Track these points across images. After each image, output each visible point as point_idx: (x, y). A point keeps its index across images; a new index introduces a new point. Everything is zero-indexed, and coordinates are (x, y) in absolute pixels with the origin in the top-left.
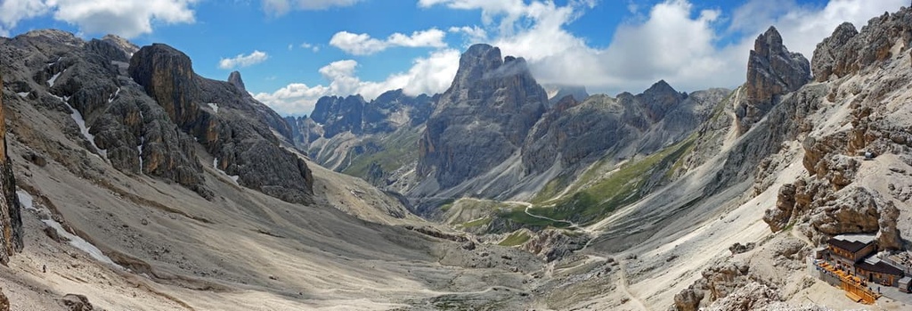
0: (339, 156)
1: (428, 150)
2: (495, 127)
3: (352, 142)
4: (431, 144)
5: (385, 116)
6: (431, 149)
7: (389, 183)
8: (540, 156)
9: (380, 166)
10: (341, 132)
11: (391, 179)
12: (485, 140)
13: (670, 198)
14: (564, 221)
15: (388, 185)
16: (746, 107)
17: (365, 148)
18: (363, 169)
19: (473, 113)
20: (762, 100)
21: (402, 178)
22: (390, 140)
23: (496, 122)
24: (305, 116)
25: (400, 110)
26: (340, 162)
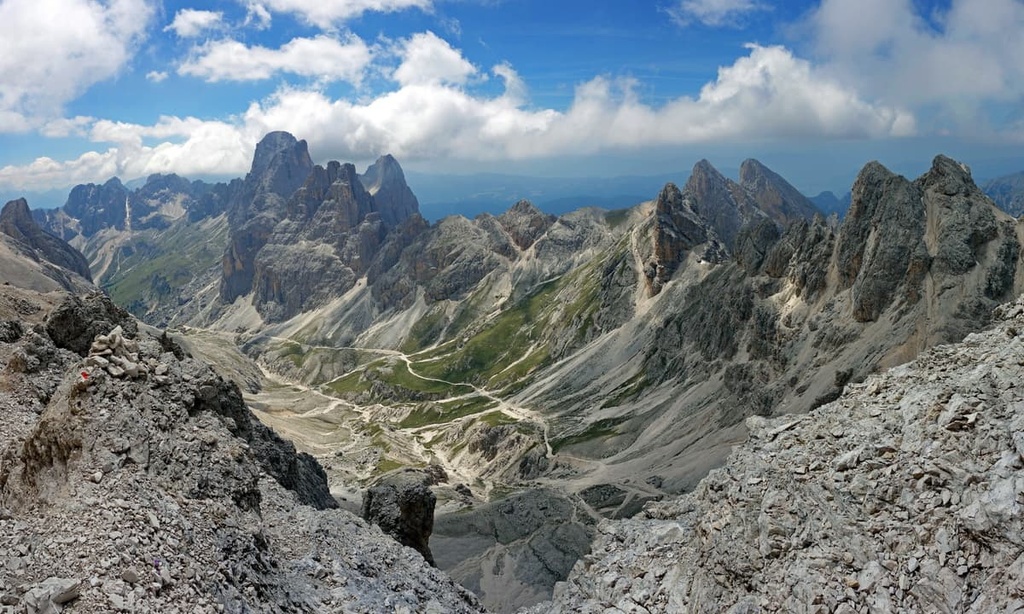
0: (104, 259)
1: (234, 267)
2: (326, 249)
3: (118, 241)
4: (238, 260)
5: (154, 209)
6: (239, 265)
7: (182, 303)
8: (396, 289)
9: (165, 278)
10: (103, 228)
11: (184, 296)
12: (317, 265)
13: (599, 369)
14: (462, 384)
15: (181, 304)
16: (655, 266)
17: (134, 249)
18: (143, 281)
19: (297, 231)
20: (670, 259)
21: (197, 296)
22: (164, 239)
23: (327, 242)
24: (58, 209)
25: (172, 200)
26: (106, 267)
